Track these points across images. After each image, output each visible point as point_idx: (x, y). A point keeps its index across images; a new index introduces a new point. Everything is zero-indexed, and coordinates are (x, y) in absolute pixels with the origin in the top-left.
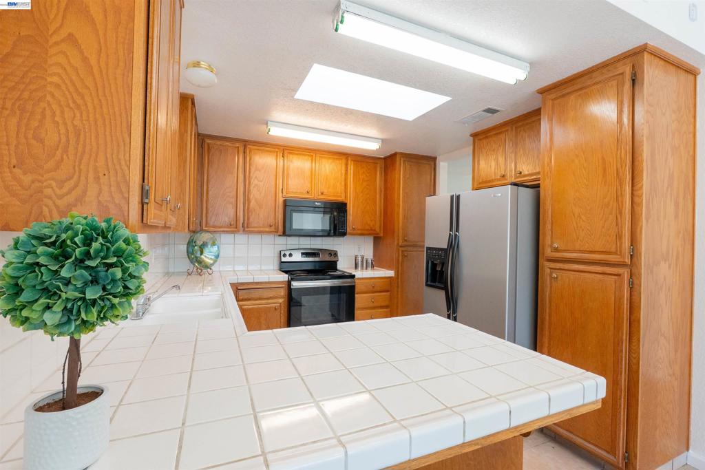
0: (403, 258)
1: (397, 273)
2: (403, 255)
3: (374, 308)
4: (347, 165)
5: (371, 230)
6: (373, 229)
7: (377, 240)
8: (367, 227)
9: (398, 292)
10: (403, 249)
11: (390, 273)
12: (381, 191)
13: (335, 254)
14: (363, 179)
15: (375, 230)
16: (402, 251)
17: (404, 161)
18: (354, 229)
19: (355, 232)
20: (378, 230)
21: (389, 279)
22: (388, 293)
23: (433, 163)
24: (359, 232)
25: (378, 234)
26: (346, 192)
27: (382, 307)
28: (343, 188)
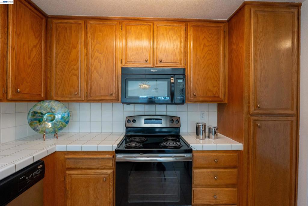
0: (254, 129)
1: (247, 146)
2: (256, 126)
3: (217, 186)
4: (186, 31)
5: (215, 96)
6: (217, 95)
7: (221, 107)
8: (210, 94)
9: (248, 169)
10: (254, 118)
11: (238, 146)
12: (225, 56)
13: (178, 120)
14: (205, 44)
15: (218, 97)
16: (255, 121)
17: (255, 12)
18: (195, 96)
19: (195, 99)
20: (221, 96)
21: (236, 154)
22: (236, 170)
23: (296, 11)
24: (201, 99)
25: (222, 101)
26: (185, 59)
27: (227, 186)
28: (182, 55)
